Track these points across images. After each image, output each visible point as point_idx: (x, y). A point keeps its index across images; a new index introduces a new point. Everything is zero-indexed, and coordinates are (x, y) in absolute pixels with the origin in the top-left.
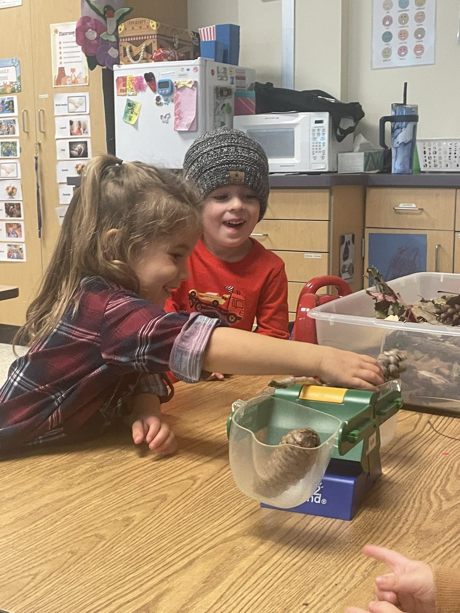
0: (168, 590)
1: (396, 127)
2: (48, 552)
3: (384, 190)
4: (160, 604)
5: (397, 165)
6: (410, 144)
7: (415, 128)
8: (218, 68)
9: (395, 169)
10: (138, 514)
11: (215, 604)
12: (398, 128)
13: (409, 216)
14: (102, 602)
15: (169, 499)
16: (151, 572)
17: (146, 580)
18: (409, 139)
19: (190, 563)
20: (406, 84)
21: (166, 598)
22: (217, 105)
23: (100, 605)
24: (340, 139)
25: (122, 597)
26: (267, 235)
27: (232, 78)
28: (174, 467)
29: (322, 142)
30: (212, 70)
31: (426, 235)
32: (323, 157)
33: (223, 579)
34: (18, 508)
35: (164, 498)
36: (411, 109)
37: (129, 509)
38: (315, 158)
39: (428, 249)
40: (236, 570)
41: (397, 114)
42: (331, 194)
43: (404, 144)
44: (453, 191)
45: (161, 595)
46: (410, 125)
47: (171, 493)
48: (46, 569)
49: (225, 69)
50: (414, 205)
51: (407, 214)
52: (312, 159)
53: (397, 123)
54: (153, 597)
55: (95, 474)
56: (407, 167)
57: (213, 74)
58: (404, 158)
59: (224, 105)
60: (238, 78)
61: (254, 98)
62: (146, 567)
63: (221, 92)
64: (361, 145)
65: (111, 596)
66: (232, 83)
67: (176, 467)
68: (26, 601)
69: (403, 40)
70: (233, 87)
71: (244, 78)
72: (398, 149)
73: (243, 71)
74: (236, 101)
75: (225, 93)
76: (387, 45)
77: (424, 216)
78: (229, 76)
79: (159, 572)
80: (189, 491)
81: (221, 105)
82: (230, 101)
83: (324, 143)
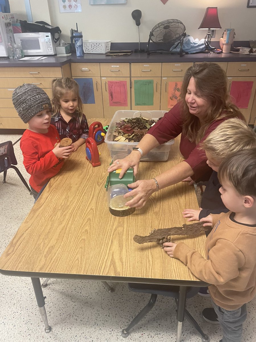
0: (113, 252)
1: (76, 40)
2: (74, 250)
3: (76, 63)
4: (114, 258)
5: (78, 54)
6: (82, 46)
7: (82, 39)
8: (4, 15)
9: (78, 55)
10: (87, 228)
11: (126, 253)
12: (77, 40)
13: (86, 72)
14: (101, 262)
15: (91, 219)
16: (105, 248)
17: (106, 251)
18: (81, 44)
19: (112, 241)
20: (77, 23)
21: (114, 255)
22: (7, 30)
23: (101, 264)
24: (56, 42)
25: (104, 259)
26: (41, 83)
27: (10, 18)
28: (84, 206)
29: (50, 44)
30: (3, 17)
31: (92, 78)
32: (51, 50)
33: (123, 244)
34: (53, 236)
35: (89, 219)
36: (80, 33)
37: (84, 226)
38: (48, 50)
39: (93, 83)
40: (124, 240)
41: (76, 35)
42: (61, 68)
43: (80, 46)
44: (99, 63)
45: (113, 255)
46: (81, 39)
47: (90, 216)
48: (79, 256)
49: (7, 15)
50: (87, 69)
51: (85, 71)
52: (47, 50)
53: (76, 39)
54: (111, 256)
55: (64, 215)
56: (82, 54)
57: (3, 19)
58: (80, 51)
59: (9, 30)
60: (12, 18)
61: (20, 26)
62: (103, 247)
63: (7, 25)
64: (63, 43)
65: (101, 259)
66: (10, 21)
67: (85, 206)
68: (82, 269)
69: (70, 2)
70: (11, 22)
71: (14, 18)
72: (78, 48)
73: (12, 15)
74: (13, 27)
75: (9, 25)
76: (64, 4)
77: (90, 72)
78: (9, 18)
79: (107, 247)
80: (94, 215)
81: (8, 30)
82: (11, 28)
83: (51, 44)
